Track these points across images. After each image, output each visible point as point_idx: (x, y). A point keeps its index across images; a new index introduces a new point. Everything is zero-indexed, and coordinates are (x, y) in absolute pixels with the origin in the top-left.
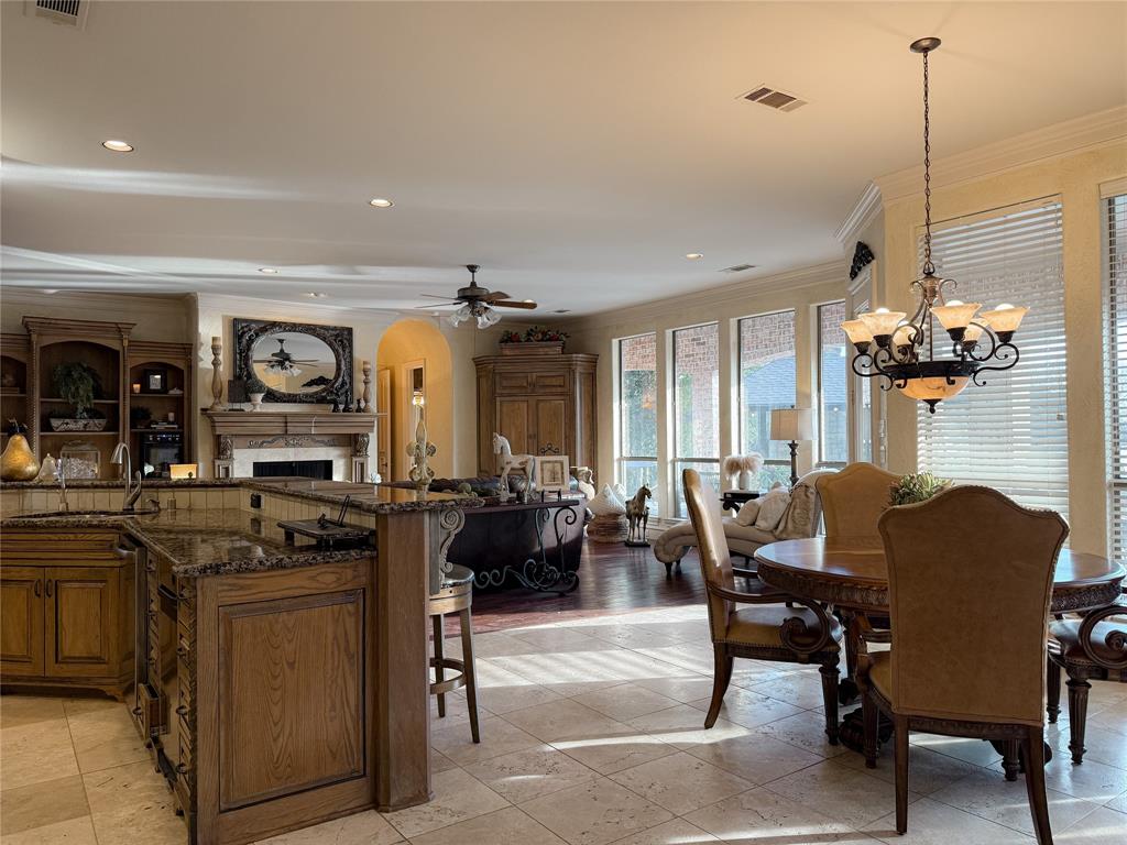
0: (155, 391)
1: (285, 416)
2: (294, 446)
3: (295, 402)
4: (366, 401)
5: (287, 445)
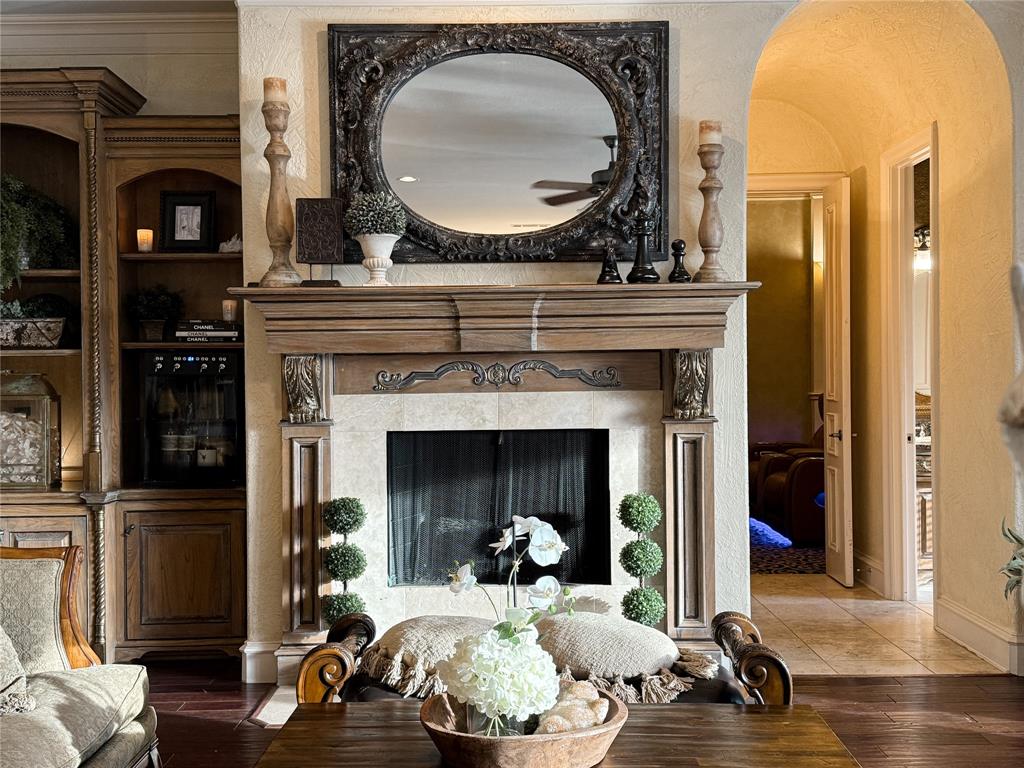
0: (187, 246)
2: (496, 386)
3: (496, 259)
4: (707, 249)
5: (477, 385)
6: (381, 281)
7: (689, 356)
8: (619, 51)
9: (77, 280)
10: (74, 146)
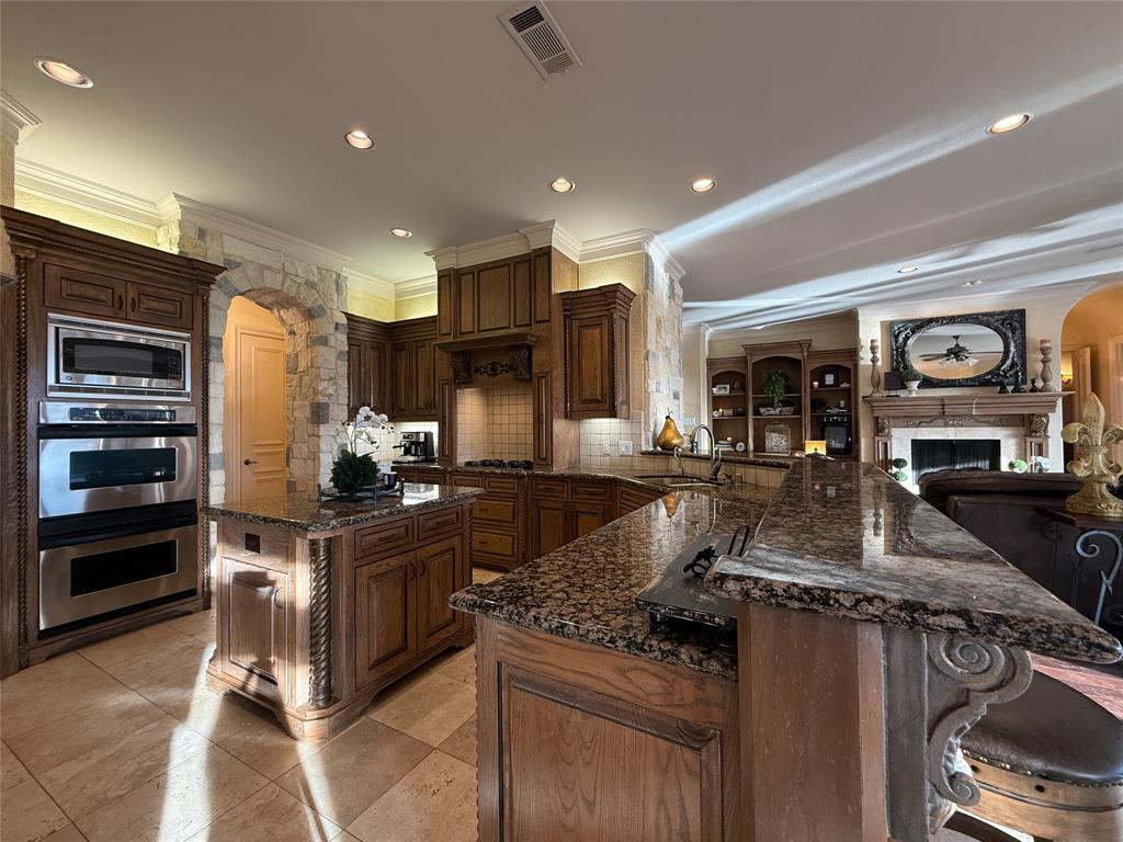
0: (829, 386)
1: (942, 399)
2: (953, 426)
3: (954, 386)
4: (1045, 380)
5: (946, 425)
6: (914, 395)
7: (1040, 416)
8: (1004, 320)
9: (801, 397)
10: (800, 361)
